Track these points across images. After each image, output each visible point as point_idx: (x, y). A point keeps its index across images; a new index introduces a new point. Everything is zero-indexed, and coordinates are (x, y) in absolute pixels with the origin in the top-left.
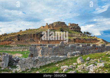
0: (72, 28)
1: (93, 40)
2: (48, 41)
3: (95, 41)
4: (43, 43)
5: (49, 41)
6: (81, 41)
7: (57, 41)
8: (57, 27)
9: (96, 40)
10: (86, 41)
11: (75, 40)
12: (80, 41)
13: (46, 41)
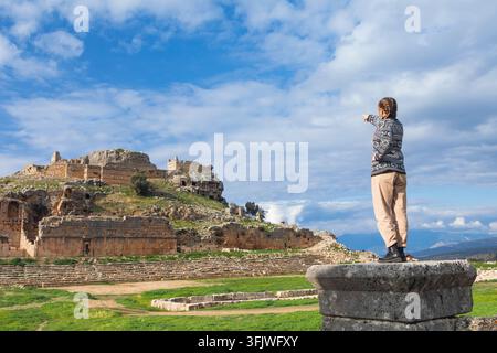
0: (184, 184)
1: (298, 235)
2: (85, 241)
3: (306, 240)
4: (57, 251)
5: (89, 240)
6: (248, 240)
7: (136, 241)
8: (114, 172)
9: (308, 236)
10: (270, 240)
11: (219, 233)
12: (241, 238)
13: (72, 241)
